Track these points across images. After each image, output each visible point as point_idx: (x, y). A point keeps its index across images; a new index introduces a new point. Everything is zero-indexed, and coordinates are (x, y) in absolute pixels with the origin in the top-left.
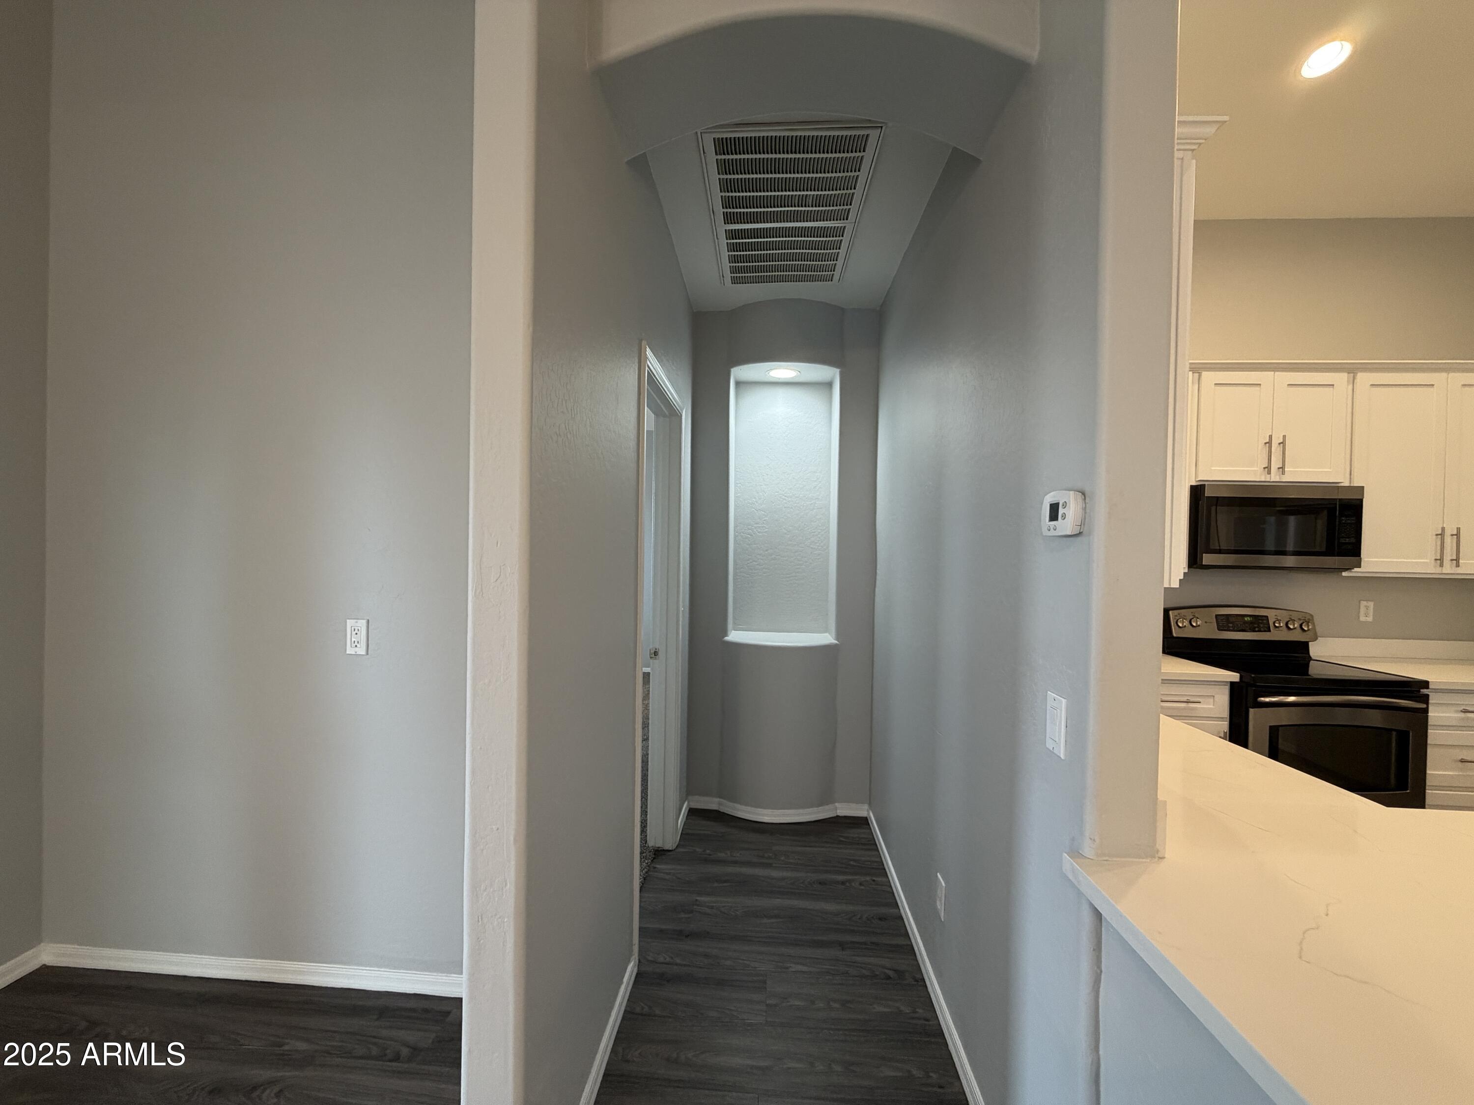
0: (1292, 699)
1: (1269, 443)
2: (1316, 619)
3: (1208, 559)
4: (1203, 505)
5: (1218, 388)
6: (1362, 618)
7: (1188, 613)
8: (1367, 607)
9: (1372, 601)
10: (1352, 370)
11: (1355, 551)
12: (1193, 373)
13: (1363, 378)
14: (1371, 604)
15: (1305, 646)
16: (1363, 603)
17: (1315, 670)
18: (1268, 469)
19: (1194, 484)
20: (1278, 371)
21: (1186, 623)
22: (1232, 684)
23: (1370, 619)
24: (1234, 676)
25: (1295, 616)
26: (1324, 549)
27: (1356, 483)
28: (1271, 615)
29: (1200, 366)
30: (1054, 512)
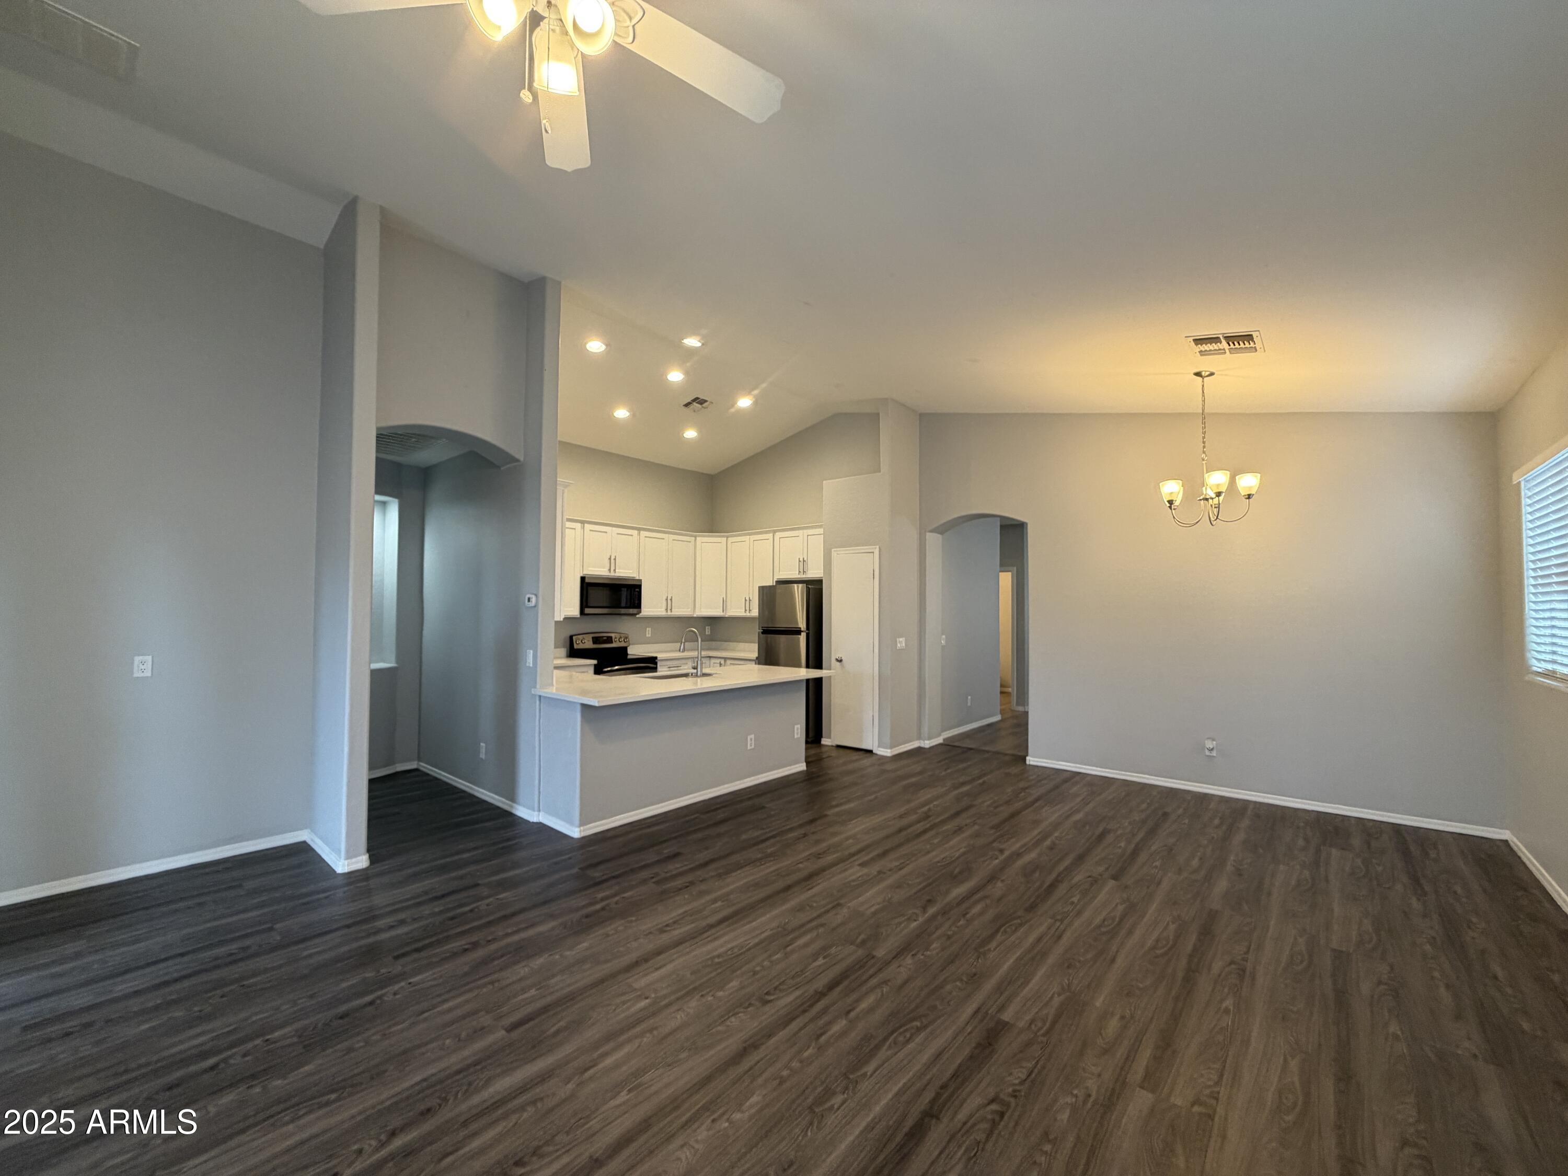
0: (616, 667)
1: (610, 559)
2: (630, 637)
3: (587, 611)
4: (585, 585)
5: (591, 532)
6: (647, 635)
7: (580, 637)
10: (639, 529)
11: (639, 606)
13: (643, 533)
14: (650, 629)
15: (625, 649)
17: (629, 657)
18: (610, 570)
19: (582, 575)
20: (613, 527)
21: (580, 642)
22: (595, 665)
23: (650, 635)
24: (595, 662)
25: (622, 635)
27: (641, 578)
28: (613, 635)
30: (529, 600)
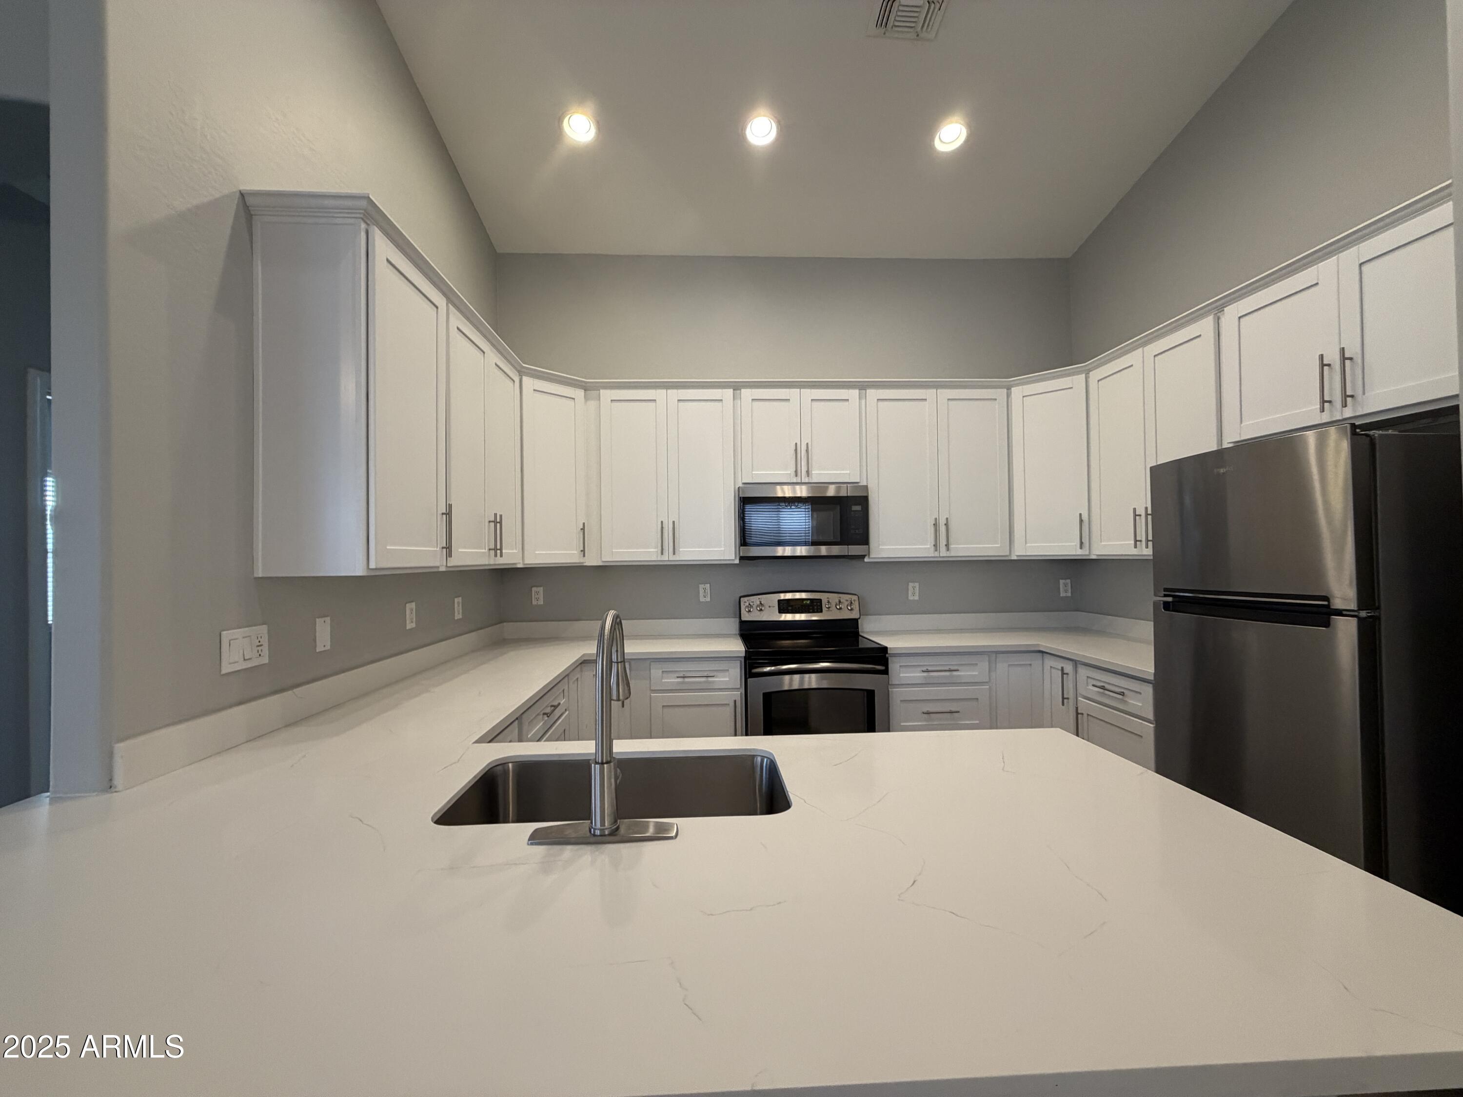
1: (796, 451)
2: (865, 600)
5: (757, 402)
6: (911, 598)
7: (756, 600)
8: (914, 588)
9: (918, 582)
10: (863, 387)
11: (864, 540)
12: (734, 390)
13: (871, 393)
14: (917, 585)
15: (853, 623)
16: (913, 584)
18: (796, 472)
19: (740, 486)
20: (804, 388)
21: (752, 609)
23: (916, 598)
25: (843, 598)
26: (838, 540)
28: (824, 598)
29: (741, 384)
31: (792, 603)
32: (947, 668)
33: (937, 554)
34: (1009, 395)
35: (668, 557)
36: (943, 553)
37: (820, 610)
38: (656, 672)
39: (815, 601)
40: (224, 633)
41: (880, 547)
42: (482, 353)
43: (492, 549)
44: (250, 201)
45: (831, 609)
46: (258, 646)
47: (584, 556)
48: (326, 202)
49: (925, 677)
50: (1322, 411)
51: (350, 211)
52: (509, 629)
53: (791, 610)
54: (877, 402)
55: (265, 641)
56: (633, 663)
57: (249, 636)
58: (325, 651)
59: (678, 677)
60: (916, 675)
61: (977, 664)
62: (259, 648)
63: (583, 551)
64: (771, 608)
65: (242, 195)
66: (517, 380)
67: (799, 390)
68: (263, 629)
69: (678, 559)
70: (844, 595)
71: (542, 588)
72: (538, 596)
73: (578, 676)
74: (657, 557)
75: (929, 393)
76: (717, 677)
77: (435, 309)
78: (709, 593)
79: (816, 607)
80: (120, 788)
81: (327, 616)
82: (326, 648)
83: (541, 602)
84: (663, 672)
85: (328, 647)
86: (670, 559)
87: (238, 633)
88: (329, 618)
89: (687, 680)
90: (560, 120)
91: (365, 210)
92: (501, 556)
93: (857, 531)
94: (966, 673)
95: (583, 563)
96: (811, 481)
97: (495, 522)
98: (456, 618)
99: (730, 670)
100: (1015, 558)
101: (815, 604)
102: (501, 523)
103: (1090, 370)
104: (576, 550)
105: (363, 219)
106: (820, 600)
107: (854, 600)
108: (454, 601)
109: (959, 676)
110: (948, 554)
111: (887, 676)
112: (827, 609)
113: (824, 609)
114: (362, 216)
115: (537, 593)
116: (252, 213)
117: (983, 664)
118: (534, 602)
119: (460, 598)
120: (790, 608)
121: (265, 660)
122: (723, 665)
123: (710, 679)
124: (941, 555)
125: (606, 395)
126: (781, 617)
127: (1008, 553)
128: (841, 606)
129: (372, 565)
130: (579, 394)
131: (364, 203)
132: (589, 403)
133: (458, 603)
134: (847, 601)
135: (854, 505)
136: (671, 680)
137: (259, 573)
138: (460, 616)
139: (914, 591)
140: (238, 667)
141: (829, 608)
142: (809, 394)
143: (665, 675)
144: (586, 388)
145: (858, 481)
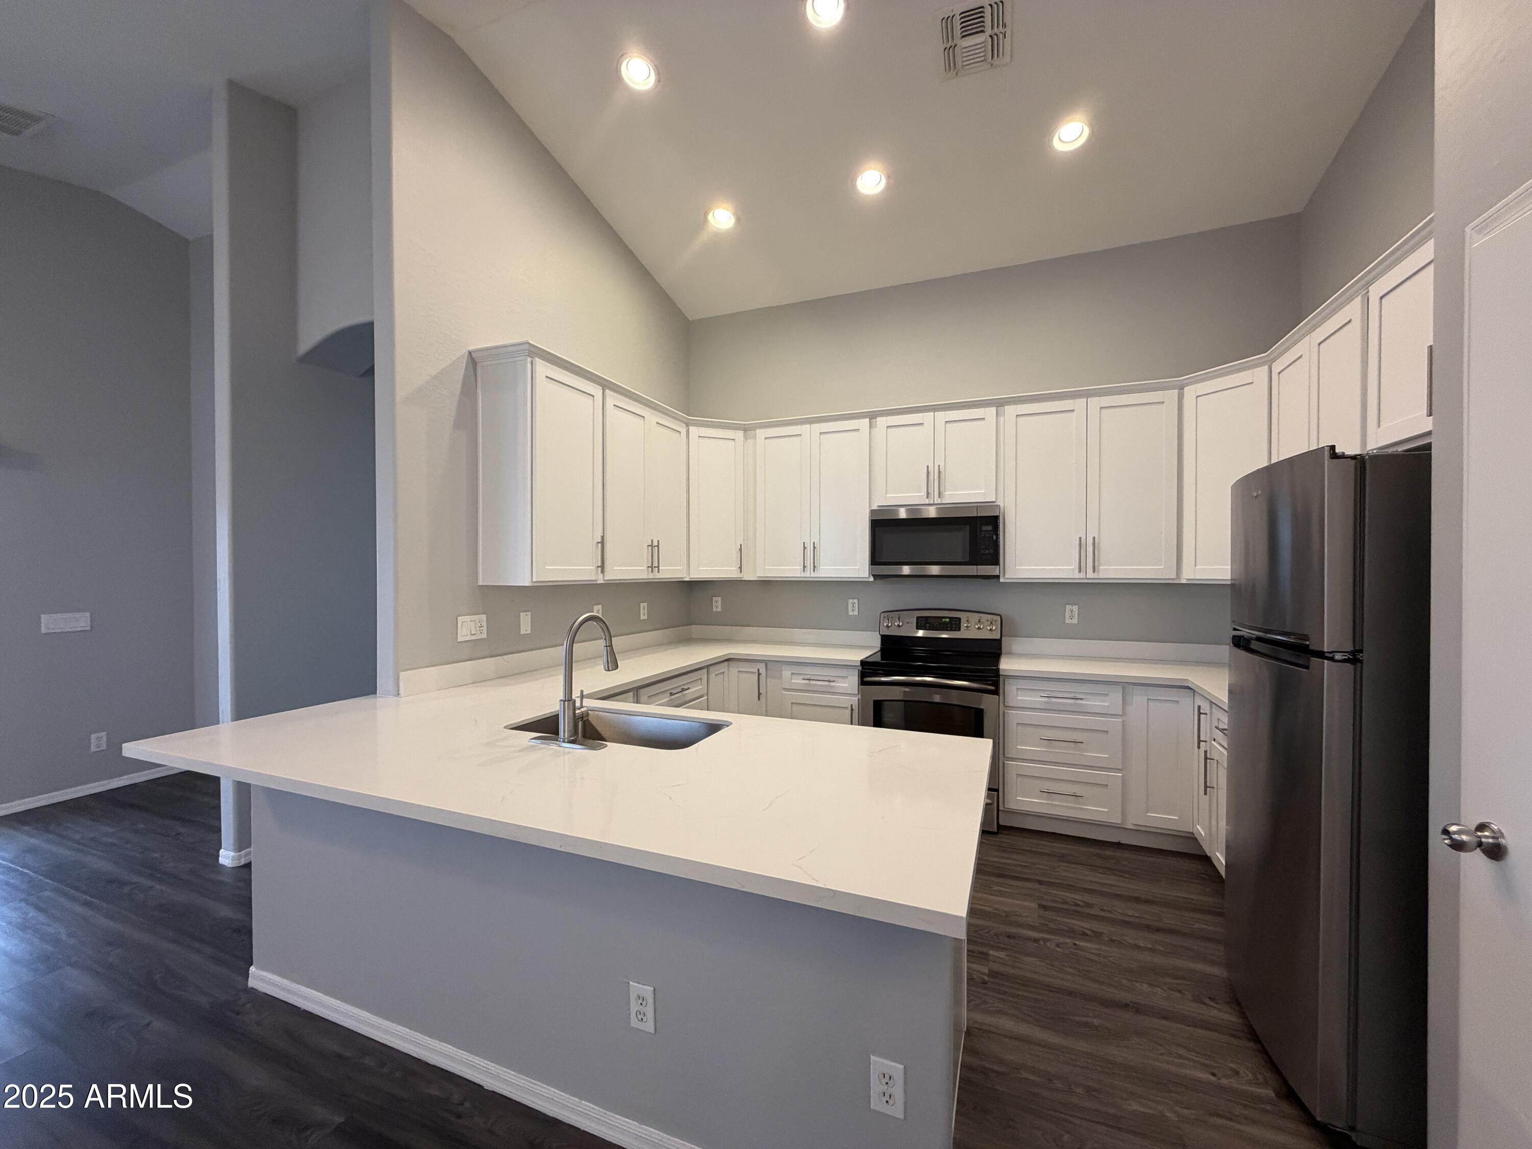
8: (1072, 611)
16: (1068, 607)
26: (967, 560)
31: (931, 621)
32: (1072, 696)
33: (1082, 575)
34: (1181, 397)
35: (809, 575)
36: (1090, 575)
37: (958, 628)
38: (786, 673)
39: (953, 619)
40: (459, 618)
41: (1017, 568)
42: (642, 418)
43: (650, 567)
44: (474, 355)
45: (969, 628)
46: (480, 627)
47: (741, 572)
48: (510, 349)
49: (1047, 703)
50: (1429, 415)
51: (519, 352)
52: (696, 630)
53: (929, 627)
54: (1016, 418)
55: (484, 624)
56: (770, 665)
57: (475, 621)
58: (526, 634)
59: (803, 679)
60: (1035, 699)
61: (1108, 695)
62: (481, 628)
63: (740, 568)
64: (909, 624)
65: (470, 353)
66: (683, 431)
67: (933, 413)
68: (484, 617)
69: (818, 576)
70: (984, 615)
71: (720, 598)
72: (718, 604)
73: (725, 670)
74: (801, 574)
75: (1080, 403)
76: (837, 682)
77: (591, 397)
78: (857, 607)
79: (954, 626)
80: (402, 695)
81: (529, 611)
82: (527, 632)
83: (719, 609)
84: (792, 673)
85: (529, 632)
86: (812, 576)
87: (467, 618)
88: (530, 613)
89: (812, 682)
90: (706, 215)
91: (529, 350)
92: (659, 572)
93: (987, 551)
94: (1094, 703)
95: (741, 578)
96: (943, 502)
97: (652, 546)
98: (642, 619)
99: (849, 677)
100: (1184, 582)
101: (954, 622)
102: (658, 546)
103: (1274, 361)
104: (735, 567)
105: (528, 355)
106: (960, 619)
107: (996, 621)
108: (640, 606)
109: (1083, 705)
110: (1095, 576)
111: (997, 696)
112: (966, 628)
113: (962, 628)
114: (527, 354)
115: (716, 601)
116: (477, 361)
117: (1116, 697)
118: (714, 610)
119: (646, 604)
120: (928, 625)
121: (484, 636)
122: (843, 672)
123: (832, 684)
124: (1088, 577)
125: (761, 433)
126: (917, 632)
127: (1174, 576)
128: (979, 625)
129: (534, 580)
130: (739, 435)
131: (527, 347)
132: (748, 441)
133: (644, 607)
134: (988, 621)
135: (984, 525)
136: (798, 681)
137: (480, 583)
138: (646, 617)
139: (1072, 614)
140: (467, 638)
141: (967, 627)
142: (942, 416)
143: (793, 676)
144: (746, 429)
145: (994, 500)
